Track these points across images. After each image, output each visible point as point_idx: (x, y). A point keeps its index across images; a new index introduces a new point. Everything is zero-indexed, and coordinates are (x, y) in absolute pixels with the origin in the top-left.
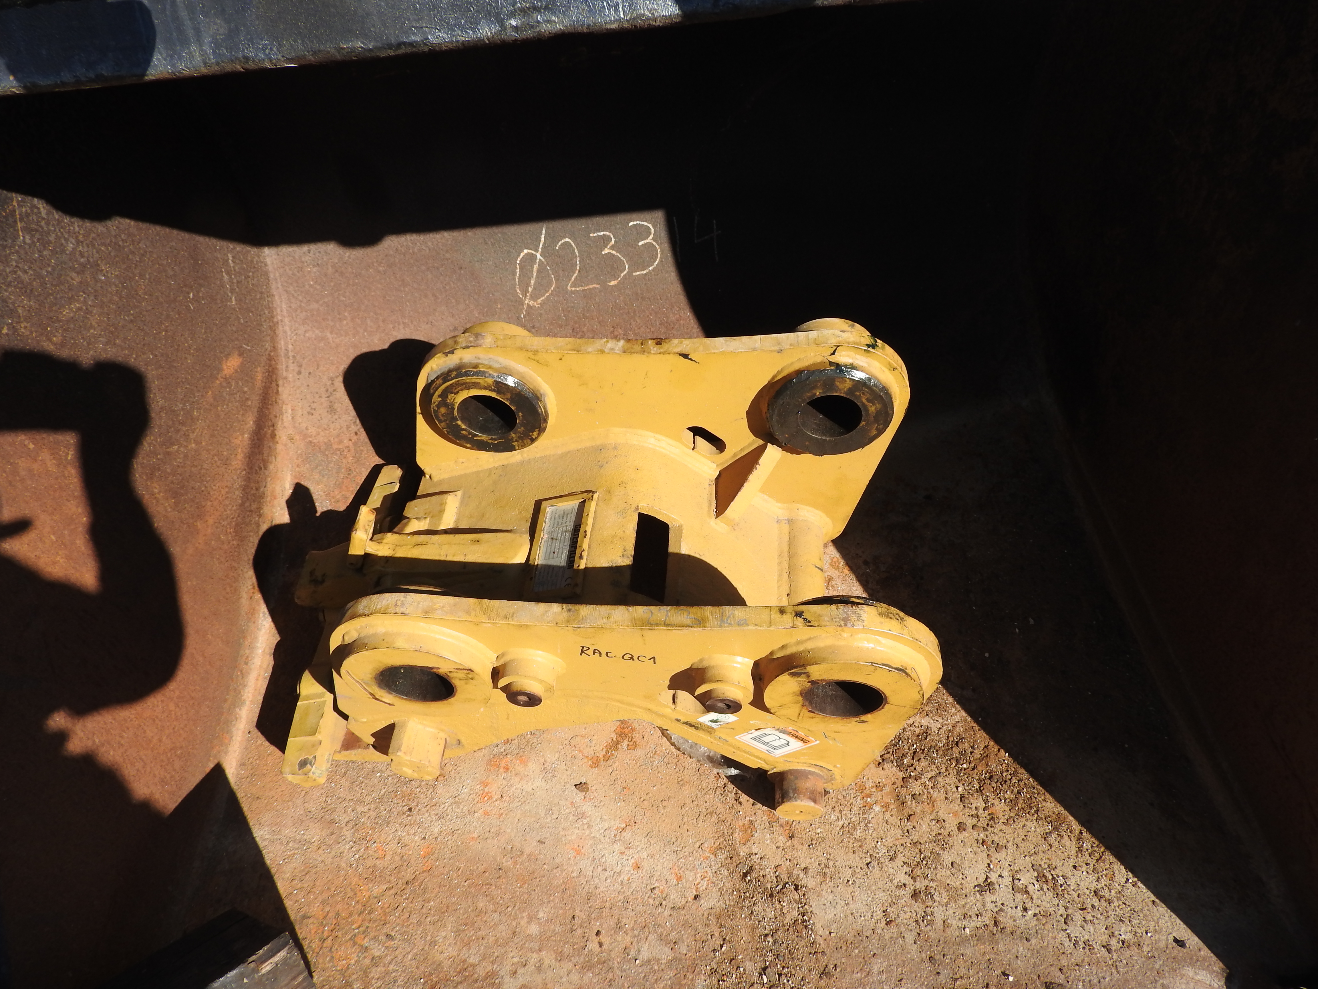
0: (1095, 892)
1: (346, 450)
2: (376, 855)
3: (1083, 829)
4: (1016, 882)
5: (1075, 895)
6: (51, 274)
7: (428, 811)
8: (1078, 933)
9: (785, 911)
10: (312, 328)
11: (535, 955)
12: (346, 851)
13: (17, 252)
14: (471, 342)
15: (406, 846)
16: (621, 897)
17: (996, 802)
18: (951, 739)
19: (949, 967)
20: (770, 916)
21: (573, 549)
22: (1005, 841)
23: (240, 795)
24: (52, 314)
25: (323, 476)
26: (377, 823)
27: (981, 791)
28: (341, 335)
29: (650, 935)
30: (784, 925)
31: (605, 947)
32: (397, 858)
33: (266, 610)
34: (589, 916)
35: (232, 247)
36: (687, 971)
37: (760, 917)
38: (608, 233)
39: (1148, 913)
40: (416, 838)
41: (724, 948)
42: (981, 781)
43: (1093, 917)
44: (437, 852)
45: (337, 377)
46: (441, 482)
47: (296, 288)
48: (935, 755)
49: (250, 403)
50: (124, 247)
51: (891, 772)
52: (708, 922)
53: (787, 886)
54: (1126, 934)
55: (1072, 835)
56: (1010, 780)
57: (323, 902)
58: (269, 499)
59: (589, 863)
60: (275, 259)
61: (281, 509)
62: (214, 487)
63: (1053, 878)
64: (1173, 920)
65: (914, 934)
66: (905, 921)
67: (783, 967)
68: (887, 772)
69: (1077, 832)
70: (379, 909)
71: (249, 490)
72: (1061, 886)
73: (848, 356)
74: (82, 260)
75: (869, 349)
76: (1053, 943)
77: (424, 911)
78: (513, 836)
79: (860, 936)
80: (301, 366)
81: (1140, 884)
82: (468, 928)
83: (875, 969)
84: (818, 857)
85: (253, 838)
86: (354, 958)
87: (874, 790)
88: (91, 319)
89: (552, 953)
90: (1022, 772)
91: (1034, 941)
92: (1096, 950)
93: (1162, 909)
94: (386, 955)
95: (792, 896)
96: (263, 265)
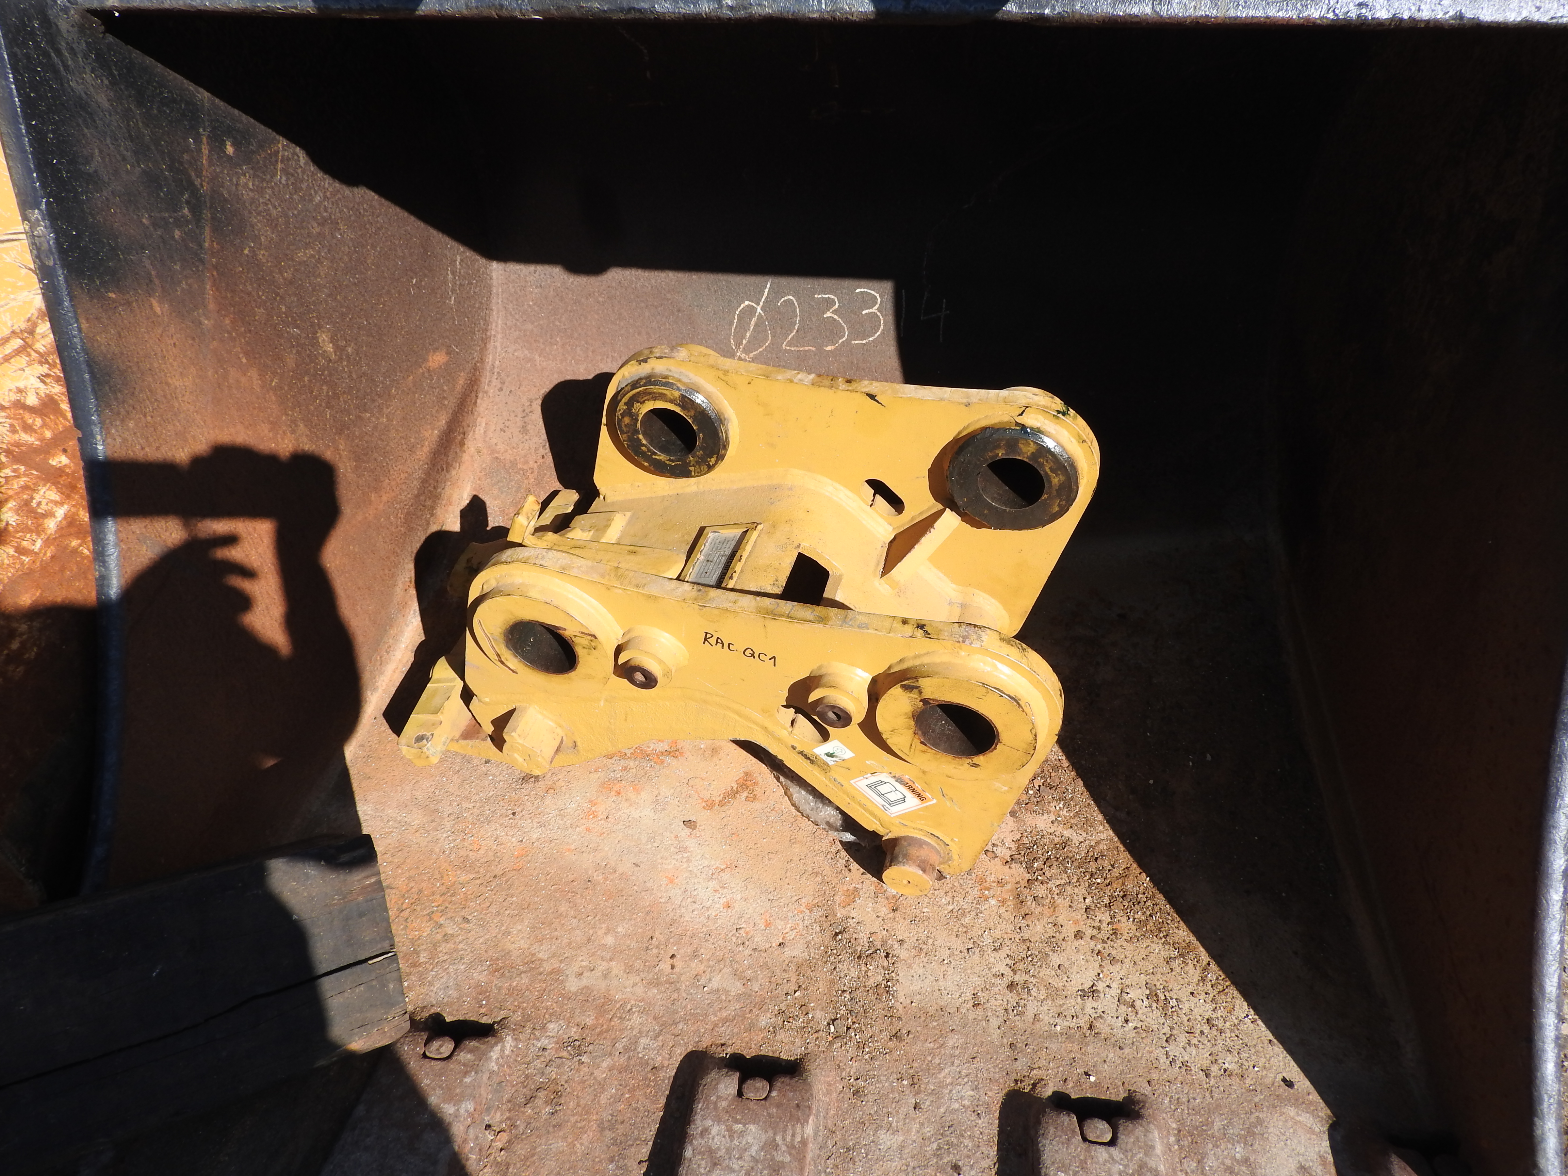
0: (1208, 1020)
1: (530, 471)
2: (471, 848)
3: (1211, 961)
4: (1124, 995)
5: (1185, 1019)
6: (296, 217)
7: (531, 818)
8: (1178, 1052)
9: (869, 974)
10: (522, 348)
11: (604, 963)
12: (442, 839)
13: (272, 188)
14: (665, 353)
15: (501, 844)
16: (704, 929)
17: (1124, 919)
18: (1091, 854)
19: (1029, 1056)
20: (853, 975)
21: (725, 571)
22: (1123, 956)
23: (352, 772)
24: (288, 252)
25: (502, 493)
26: (479, 820)
27: (1110, 906)
28: (549, 359)
29: (725, 969)
30: (865, 986)
31: (676, 970)
32: (491, 853)
33: (417, 609)
34: (668, 939)
35: (462, 250)
36: (754, 1007)
37: (842, 975)
38: (833, 297)
39: (1262, 1049)
40: (514, 839)
41: (797, 994)
42: (1113, 898)
43: (1199, 1041)
44: (530, 855)
45: (536, 399)
46: (613, 503)
47: (515, 307)
48: (1070, 865)
49: (446, 402)
50: (363, 216)
51: (1019, 872)
52: (787, 968)
53: (878, 952)
54: (1230, 1062)
55: (1198, 965)
56: (1145, 902)
57: (409, 878)
58: (444, 502)
59: (680, 893)
60: (501, 275)
61: (455, 517)
62: (395, 468)
63: (1166, 999)
64: (1287, 1061)
65: (1001, 1020)
66: (994, 1007)
67: (854, 1023)
68: (1013, 871)
69: (1205, 963)
70: (462, 894)
71: (427, 485)
72: (1172, 1007)
73: (1036, 419)
74: (325, 214)
75: (1059, 415)
76: (1148, 1056)
77: (505, 904)
78: (610, 854)
79: (942, 1011)
80: (503, 383)
81: (1260, 1022)
82: (544, 928)
83: (950, 1043)
84: (917, 933)
85: (356, 812)
86: (428, 931)
87: (995, 884)
88: (321, 269)
89: (622, 964)
90: (1161, 899)
91: (1127, 1051)
92: (1193, 1072)
93: (1278, 1049)
94: (459, 935)
95: (880, 962)
96: (489, 278)
